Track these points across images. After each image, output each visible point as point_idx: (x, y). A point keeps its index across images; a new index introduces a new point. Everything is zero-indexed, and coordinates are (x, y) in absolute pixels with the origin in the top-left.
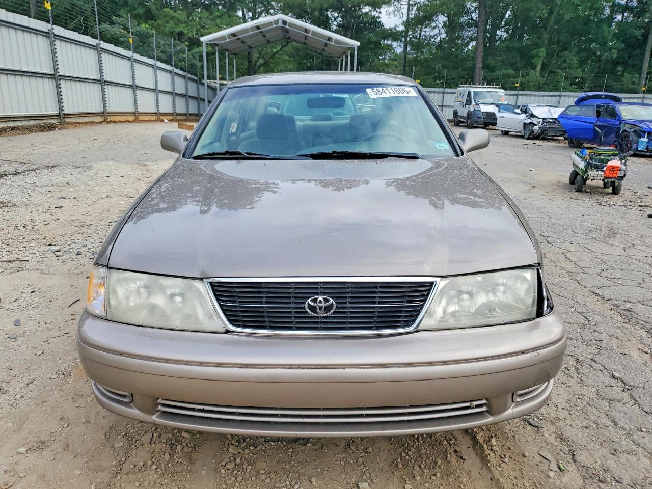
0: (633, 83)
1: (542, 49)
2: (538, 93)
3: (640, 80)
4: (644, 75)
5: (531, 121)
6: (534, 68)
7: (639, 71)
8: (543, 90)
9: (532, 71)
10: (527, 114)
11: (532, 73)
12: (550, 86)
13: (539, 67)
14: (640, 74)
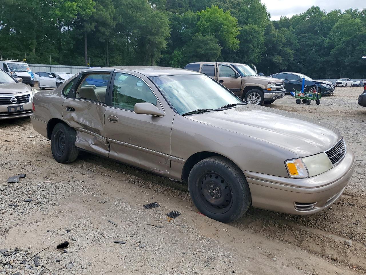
0: (82, 61)
1: (34, 40)
2: (38, 65)
3: (85, 60)
4: (86, 57)
5: (61, 82)
6: (31, 50)
7: (84, 55)
8: (40, 64)
9: (31, 52)
10: (57, 78)
11: (31, 53)
12: (43, 61)
13: (34, 50)
14: (84, 57)
